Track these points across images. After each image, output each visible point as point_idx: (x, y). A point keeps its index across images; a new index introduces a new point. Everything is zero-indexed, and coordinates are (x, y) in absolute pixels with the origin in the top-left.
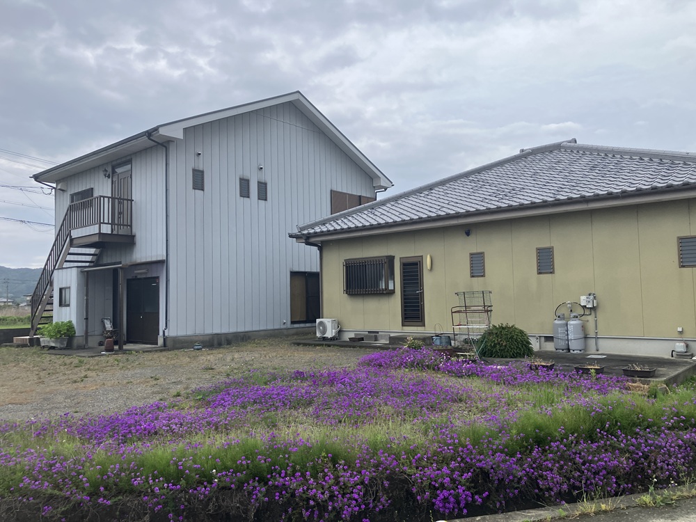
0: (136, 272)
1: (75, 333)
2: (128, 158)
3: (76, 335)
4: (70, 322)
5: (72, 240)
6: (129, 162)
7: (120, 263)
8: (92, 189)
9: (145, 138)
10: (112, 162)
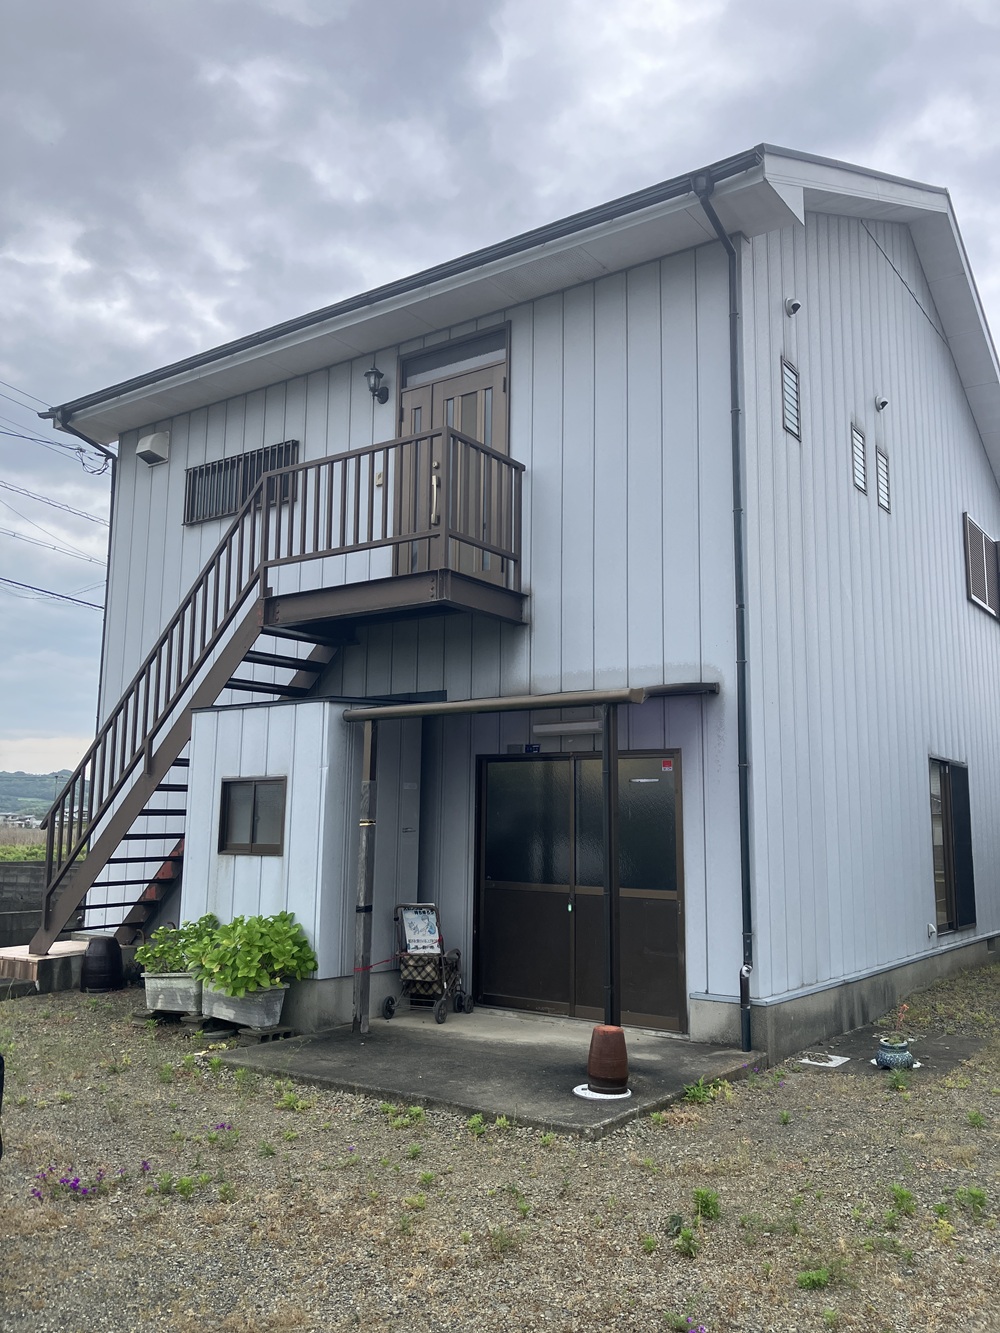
0: (537, 729)
1: (315, 969)
2: (497, 321)
3: (320, 974)
4: (286, 918)
5: (270, 602)
6: (497, 336)
7: (441, 696)
8: (296, 444)
9: (688, 202)
10: (398, 346)
